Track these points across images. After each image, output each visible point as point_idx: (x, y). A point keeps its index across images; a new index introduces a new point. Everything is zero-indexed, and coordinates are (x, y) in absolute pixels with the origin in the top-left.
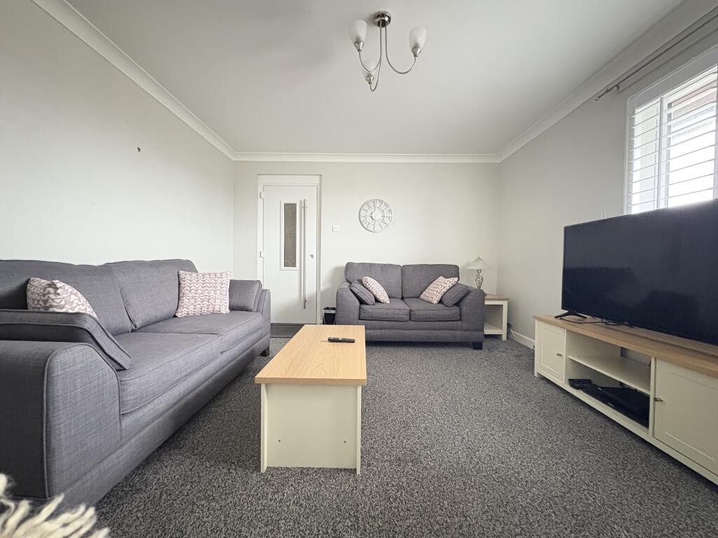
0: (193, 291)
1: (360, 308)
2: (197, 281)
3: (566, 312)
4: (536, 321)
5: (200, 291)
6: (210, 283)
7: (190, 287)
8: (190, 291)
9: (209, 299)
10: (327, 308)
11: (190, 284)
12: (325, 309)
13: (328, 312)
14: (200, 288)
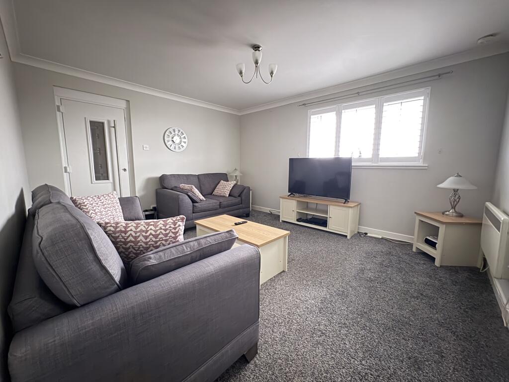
0: (98, 214)
1: (193, 205)
2: (97, 204)
3: (290, 193)
4: (281, 199)
5: (104, 213)
6: (109, 204)
7: (95, 210)
8: (96, 214)
9: (114, 218)
10: (146, 211)
11: (93, 207)
12: (144, 211)
13: (147, 213)
14: (102, 209)
